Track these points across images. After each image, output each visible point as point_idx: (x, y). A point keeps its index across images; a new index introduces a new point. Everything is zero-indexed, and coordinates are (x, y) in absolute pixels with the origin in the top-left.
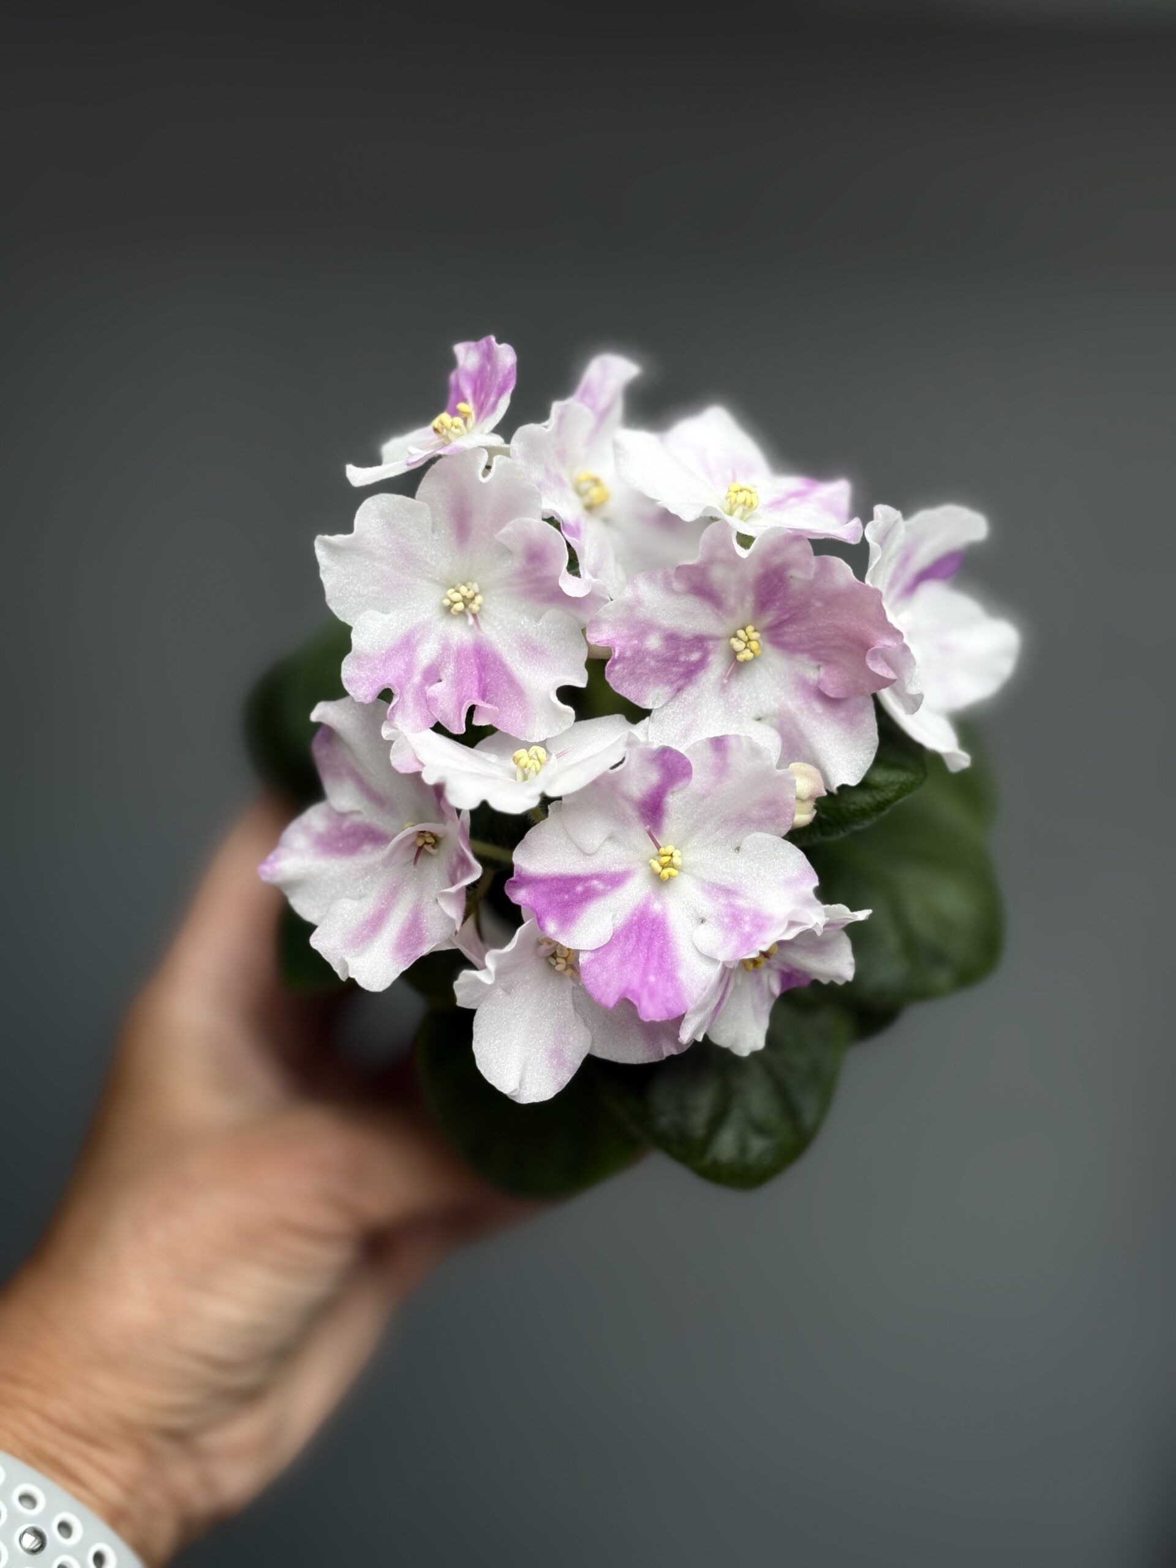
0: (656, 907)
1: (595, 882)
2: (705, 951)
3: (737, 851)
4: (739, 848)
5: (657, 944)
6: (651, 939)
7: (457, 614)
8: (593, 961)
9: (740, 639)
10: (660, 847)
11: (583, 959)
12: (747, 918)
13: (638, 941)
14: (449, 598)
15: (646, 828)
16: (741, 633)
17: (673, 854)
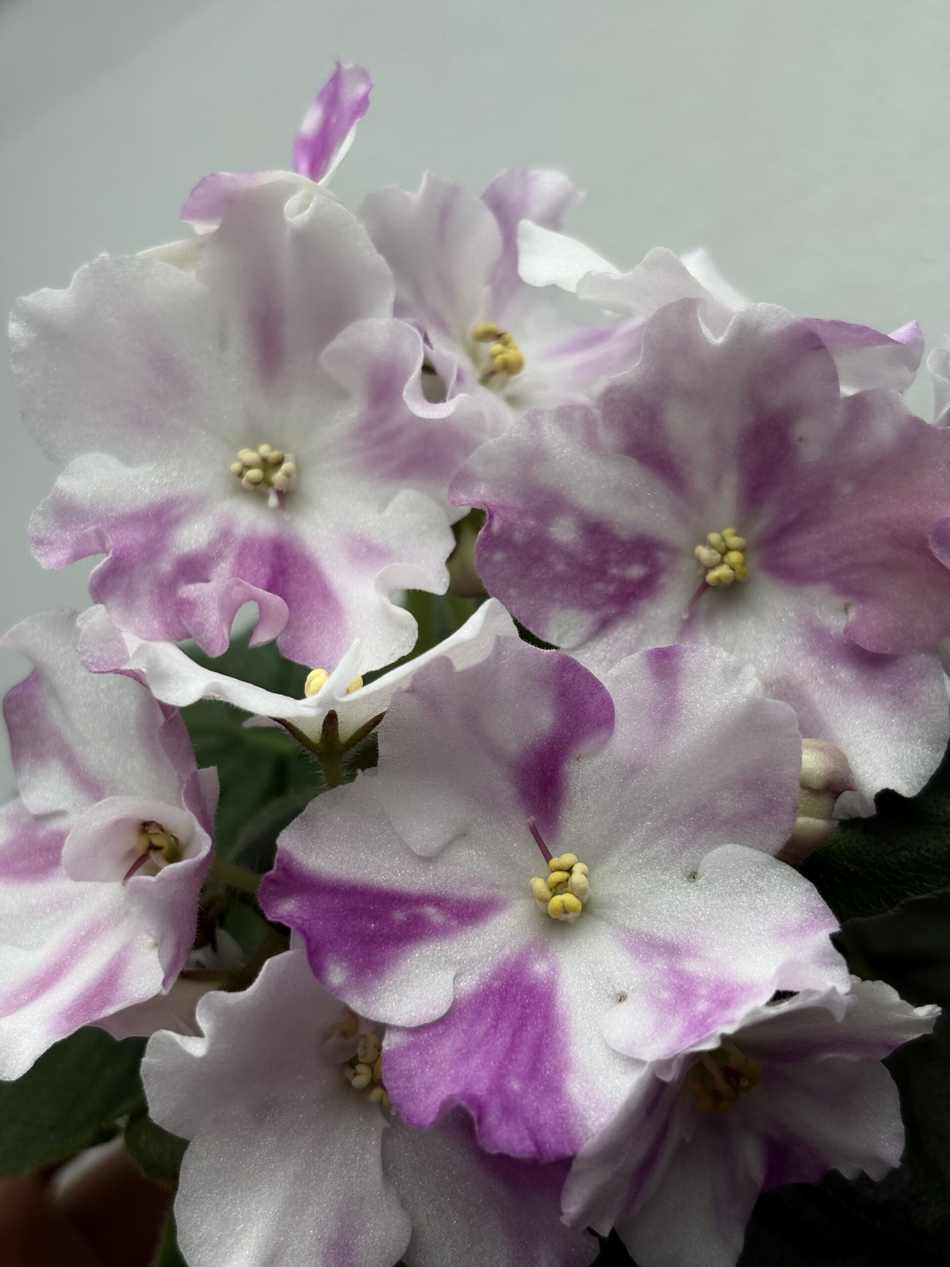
0: (540, 968)
1: (431, 911)
2: (620, 1047)
3: (692, 880)
4: (696, 873)
5: (530, 1032)
6: (523, 1020)
7: (251, 487)
8: (409, 1048)
9: (712, 546)
10: (552, 858)
11: (390, 1042)
12: (704, 991)
13: (498, 1018)
14: (240, 460)
15: (529, 820)
16: (714, 537)
17: (574, 869)
